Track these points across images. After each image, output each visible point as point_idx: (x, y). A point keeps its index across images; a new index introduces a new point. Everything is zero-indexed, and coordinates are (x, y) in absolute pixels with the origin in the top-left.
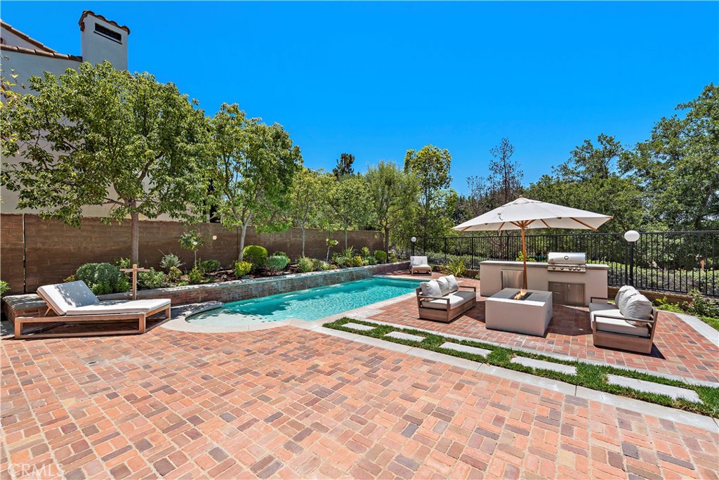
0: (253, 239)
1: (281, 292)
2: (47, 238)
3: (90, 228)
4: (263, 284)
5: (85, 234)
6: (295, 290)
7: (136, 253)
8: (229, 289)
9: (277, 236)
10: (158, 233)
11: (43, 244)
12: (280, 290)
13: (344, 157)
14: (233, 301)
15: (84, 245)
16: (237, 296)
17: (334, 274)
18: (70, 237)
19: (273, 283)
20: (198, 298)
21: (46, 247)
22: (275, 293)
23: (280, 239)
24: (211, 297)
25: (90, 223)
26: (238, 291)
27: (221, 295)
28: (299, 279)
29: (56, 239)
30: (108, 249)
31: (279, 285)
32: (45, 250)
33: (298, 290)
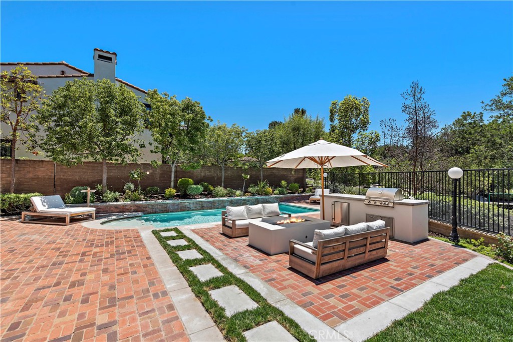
0: (188, 174)
1: (193, 210)
2: (65, 172)
3: (86, 167)
4: (179, 204)
5: (84, 170)
6: (203, 209)
7: (105, 181)
8: (153, 206)
9: (207, 172)
10: (125, 170)
11: (64, 176)
12: (192, 209)
13: (297, 111)
14: (155, 213)
15: (83, 177)
16: (158, 210)
17: (240, 200)
18: (76, 172)
19: (186, 204)
20: (131, 209)
21: (65, 177)
22: (188, 210)
23: (208, 174)
24: (140, 209)
25: (87, 165)
26: (159, 207)
27: (147, 209)
28: (208, 202)
29: (70, 174)
30: (96, 179)
31: (191, 205)
32: (64, 179)
33: (206, 209)
